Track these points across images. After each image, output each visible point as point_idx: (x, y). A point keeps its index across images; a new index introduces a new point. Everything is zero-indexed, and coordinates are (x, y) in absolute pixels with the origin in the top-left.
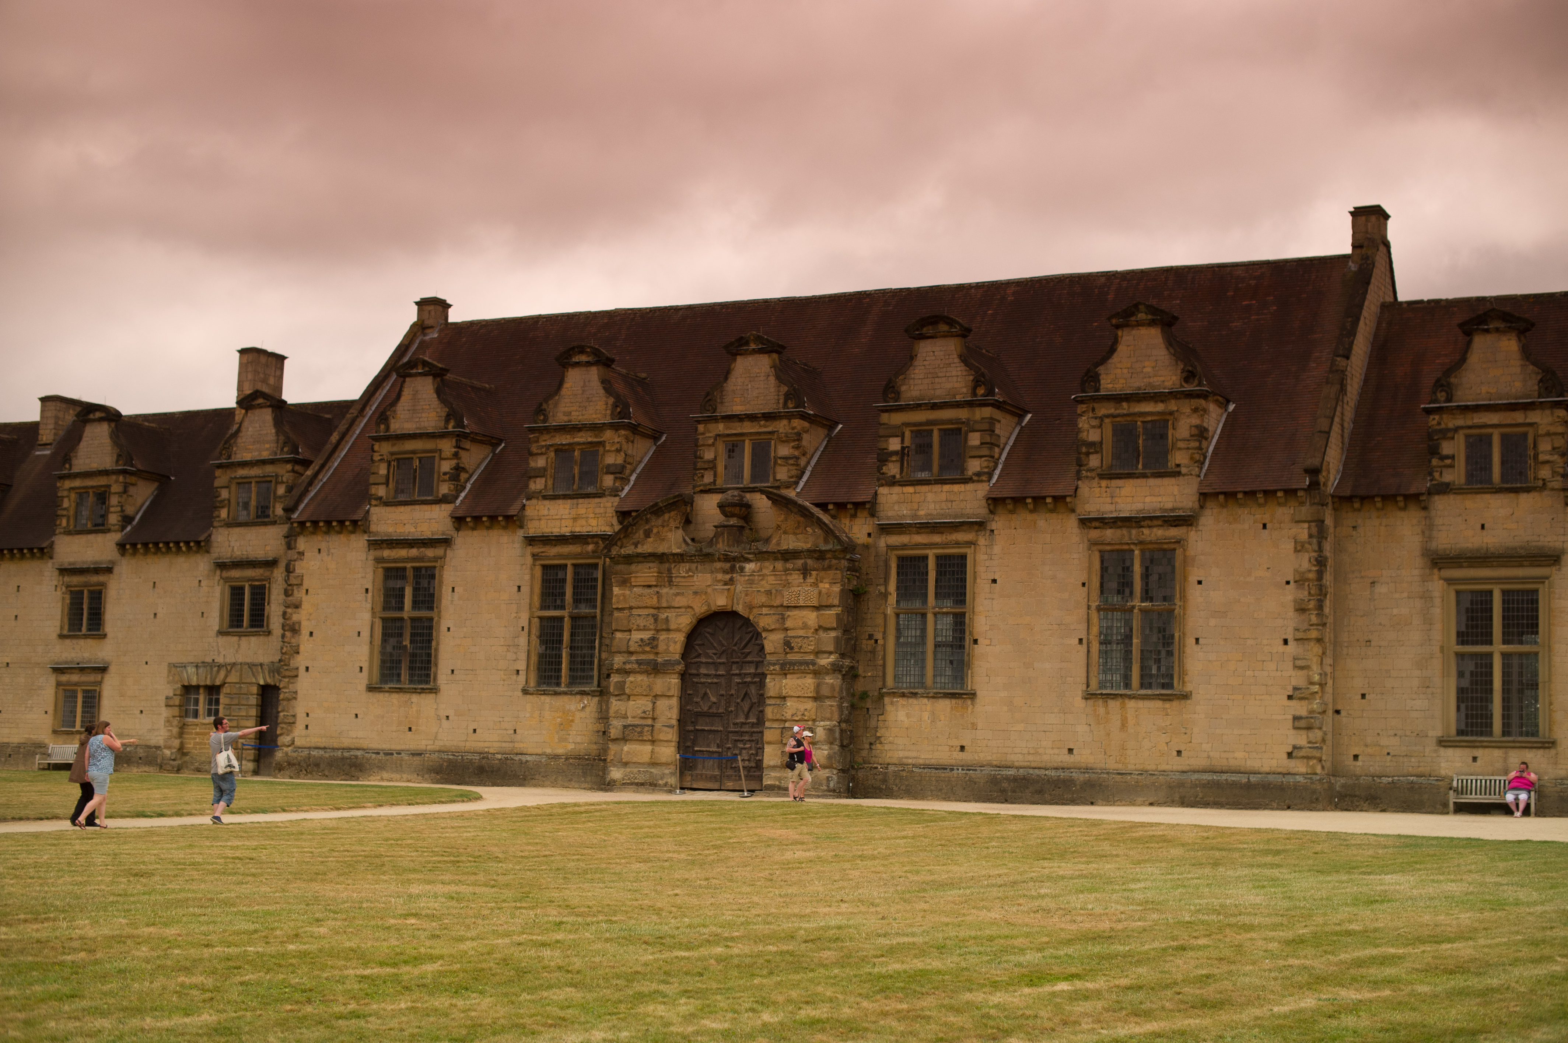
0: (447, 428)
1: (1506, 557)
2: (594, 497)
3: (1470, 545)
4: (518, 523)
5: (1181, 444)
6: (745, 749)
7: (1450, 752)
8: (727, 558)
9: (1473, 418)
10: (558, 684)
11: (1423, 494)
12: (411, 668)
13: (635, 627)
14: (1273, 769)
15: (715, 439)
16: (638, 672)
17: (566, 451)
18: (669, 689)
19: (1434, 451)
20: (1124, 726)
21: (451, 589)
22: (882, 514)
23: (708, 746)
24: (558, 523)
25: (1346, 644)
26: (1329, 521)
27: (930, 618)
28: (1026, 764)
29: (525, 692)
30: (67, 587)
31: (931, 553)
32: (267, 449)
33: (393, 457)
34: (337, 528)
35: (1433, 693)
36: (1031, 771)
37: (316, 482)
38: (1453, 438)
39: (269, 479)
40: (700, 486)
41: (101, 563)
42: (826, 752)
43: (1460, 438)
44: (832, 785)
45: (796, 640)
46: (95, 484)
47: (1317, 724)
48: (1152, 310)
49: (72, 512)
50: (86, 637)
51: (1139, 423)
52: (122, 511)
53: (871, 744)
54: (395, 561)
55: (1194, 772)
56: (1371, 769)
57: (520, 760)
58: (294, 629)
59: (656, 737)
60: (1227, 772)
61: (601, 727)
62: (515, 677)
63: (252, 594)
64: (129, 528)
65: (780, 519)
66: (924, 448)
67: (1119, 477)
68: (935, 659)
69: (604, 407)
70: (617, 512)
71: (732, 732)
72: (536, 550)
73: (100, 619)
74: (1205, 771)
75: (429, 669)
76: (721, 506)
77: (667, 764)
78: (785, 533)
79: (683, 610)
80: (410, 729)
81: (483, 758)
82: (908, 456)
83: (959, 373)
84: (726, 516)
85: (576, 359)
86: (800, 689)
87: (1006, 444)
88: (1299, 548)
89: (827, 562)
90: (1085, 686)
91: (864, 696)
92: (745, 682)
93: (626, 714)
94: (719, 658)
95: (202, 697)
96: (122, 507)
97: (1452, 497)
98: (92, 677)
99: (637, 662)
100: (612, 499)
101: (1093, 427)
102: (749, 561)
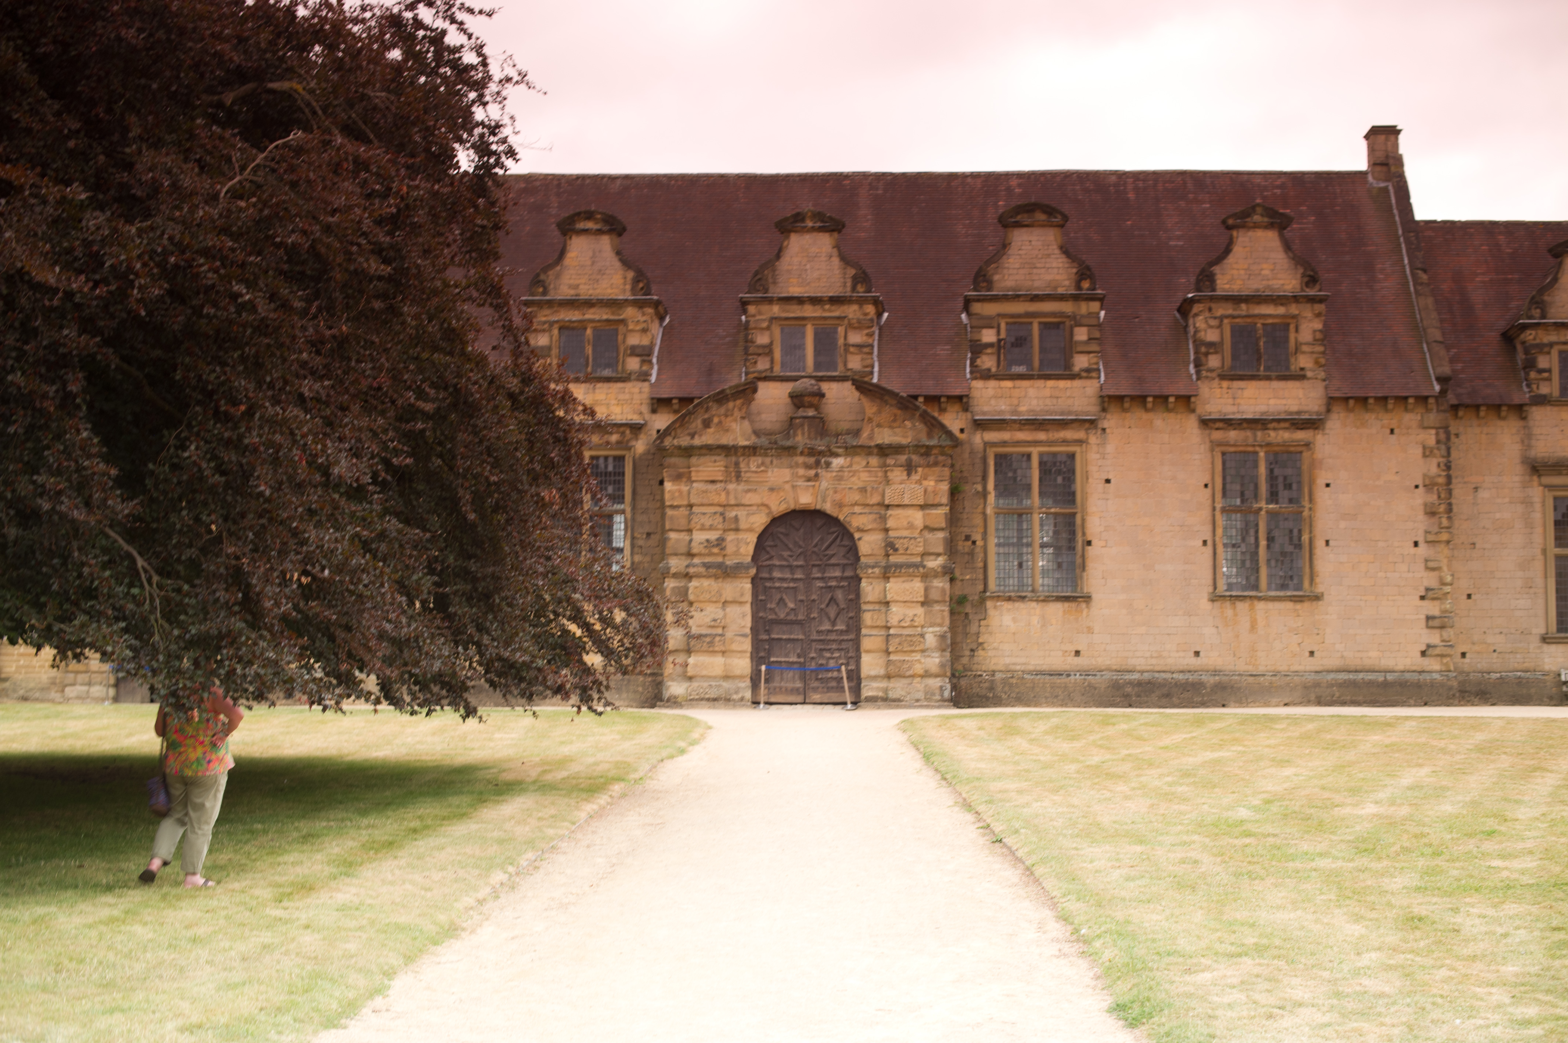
2: (615, 382)
3: (1566, 454)
5: (1303, 348)
6: (833, 658)
7: (1553, 648)
8: (810, 453)
9: (1566, 335)
11: (1524, 405)
13: (698, 527)
14: (1407, 668)
15: (770, 323)
16: (704, 576)
17: (573, 329)
18: (742, 595)
19: (1530, 364)
20: (1253, 627)
22: (976, 409)
23: (787, 656)
27: (1036, 518)
28: (1149, 668)
31: (1035, 451)
35: (1535, 593)
36: (1157, 675)
38: (1548, 353)
40: (756, 373)
42: (937, 660)
43: (1555, 352)
44: (945, 694)
45: (900, 541)
47: (1449, 623)
48: (1270, 212)
51: (1259, 325)
53: (972, 650)
55: (1329, 671)
56: (1480, 665)
59: (727, 648)
60: (1362, 672)
65: (871, 411)
66: (1021, 342)
67: (1241, 378)
68: (1043, 561)
69: (622, 281)
70: (649, 398)
71: (815, 640)
74: (1338, 671)
76: (793, 396)
77: (741, 677)
78: (879, 425)
79: (755, 508)
82: (1005, 348)
83: (1061, 265)
84: (797, 406)
85: (581, 225)
86: (906, 593)
88: (1427, 454)
89: (932, 459)
90: (1212, 588)
91: (963, 600)
92: (830, 587)
93: (688, 623)
94: (796, 560)
97: (1549, 408)
99: (704, 565)
100: (640, 384)
101: (1211, 327)
102: (837, 455)
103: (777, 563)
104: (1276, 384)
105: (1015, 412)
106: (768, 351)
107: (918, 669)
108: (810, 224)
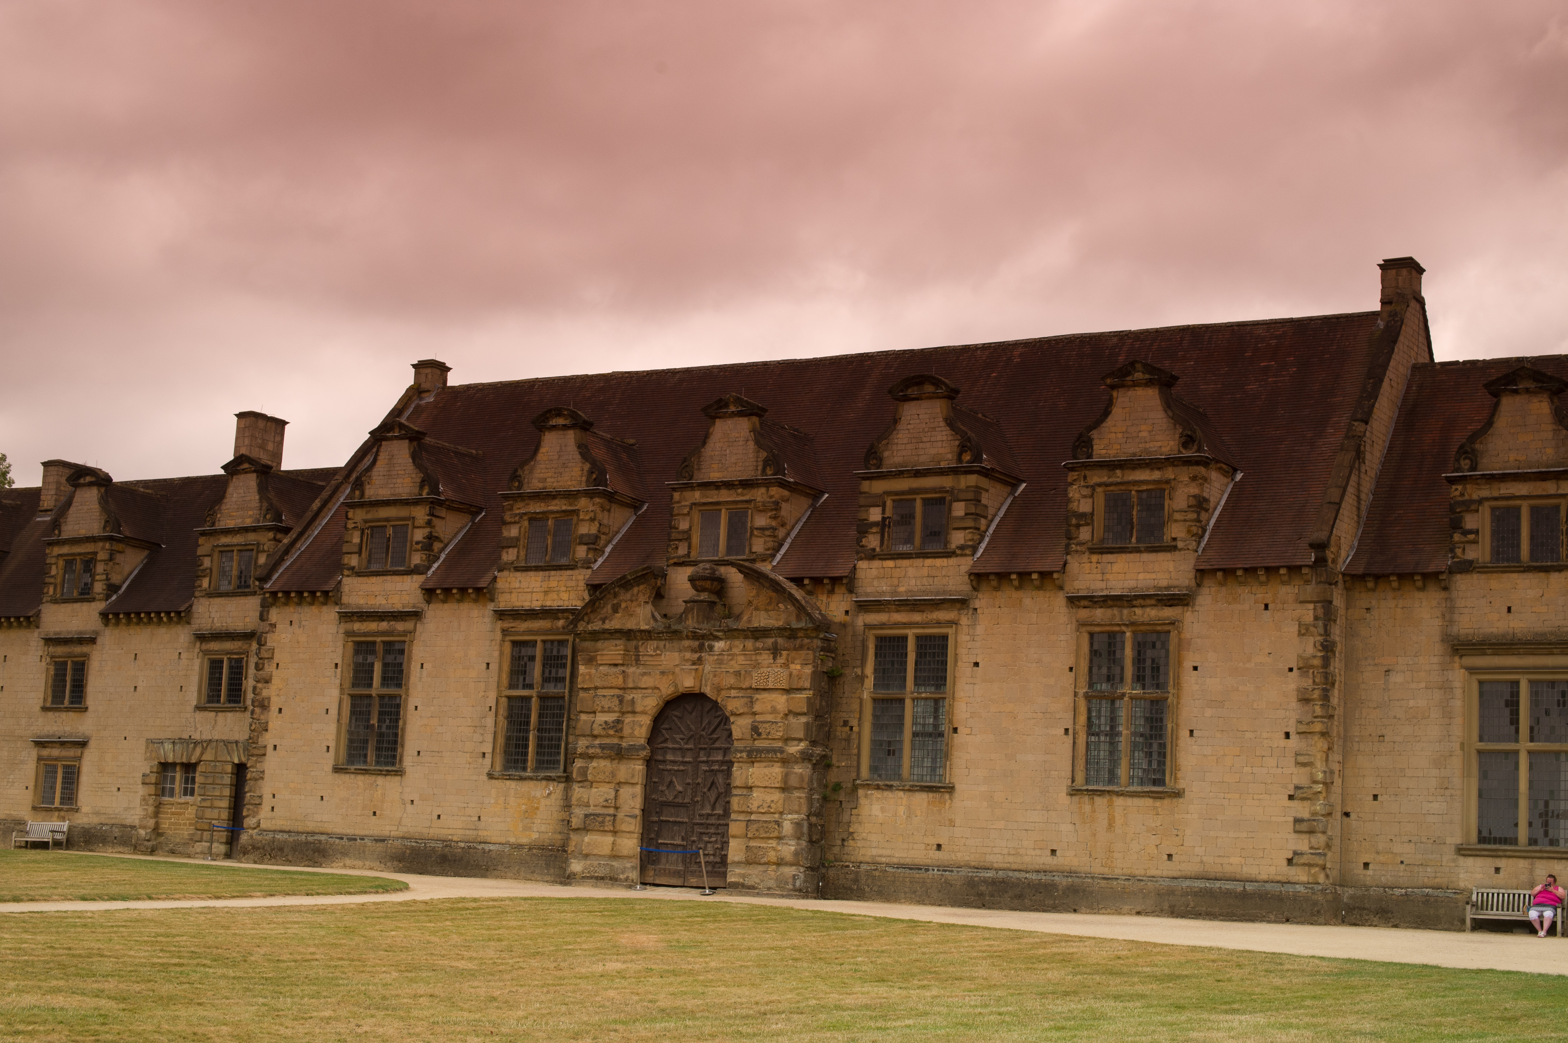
0: (421, 495)
1: (1533, 644)
2: (566, 569)
3: (1494, 630)
4: (488, 595)
5: (1177, 516)
6: (710, 842)
7: (1470, 861)
8: (695, 636)
9: (1499, 489)
10: (524, 769)
11: (1443, 572)
12: (378, 749)
14: (1271, 877)
15: (691, 508)
16: (602, 757)
17: (540, 520)
18: (633, 776)
19: (1456, 525)
20: (1111, 826)
21: (420, 666)
22: (860, 590)
23: (673, 838)
24: (529, 596)
25: (1357, 739)
26: (1338, 601)
27: (908, 703)
28: (1006, 866)
29: (491, 776)
30: (52, 657)
32: (250, 516)
33: (367, 525)
34: (309, 599)
35: (1451, 796)
36: (1011, 874)
37: (293, 550)
38: (1477, 511)
39: (250, 547)
40: (674, 558)
41: (85, 633)
42: (793, 848)
43: (1485, 511)
44: (798, 884)
45: (764, 725)
46: (83, 551)
47: (1320, 827)
48: (1149, 368)
49: (59, 580)
50: (67, 710)
51: (1133, 492)
52: (108, 579)
53: (843, 840)
54: (365, 634)
55: (1186, 878)
56: (1383, 879)
57: (483, 849)
58: (264, 705)
59: (618, 828)
60: (1221, 880)
61: (565, 815)
62: (481, 760)
63: (231, 667)
64: (114, 597)
65: (753, 594)
66: (907, 519)
67: (1111, 551)
68: (913, 748)
69: (580, 473)
70: (587, 585)
71: (698, 824)
72: (507, 625)
73: (82, 691)
74: (1197, 878)
75: (395, 750)
76: (692, 580)
77: (628, 857)
78: (757, 609)
79: (650, 691)
80: (375, 813)
81: (446, 846)
82: (889, 527)
83: (945, 438)
84: (697, 590)
85: (553, 422)
86: (767, 778)
87: (995, 516)
88: (1303, 632)
89: (798, 641)
90: (1070, 780)
91: (837, 787)
92: (712, 771)
93: (588, 802)
94: (686, 743)
95: (178, 775)
96: (107, 574)
97: (1475, 576)
98: (72, 752)
99: (601, 746)
100: (584, 572)
101: (1084, 497)
102: (721, 639)
103: (670, 745)
104: (1146, 557)
105: (894, 592)
106: (687, 536)
107: (772, 856)
108: (732, 409)
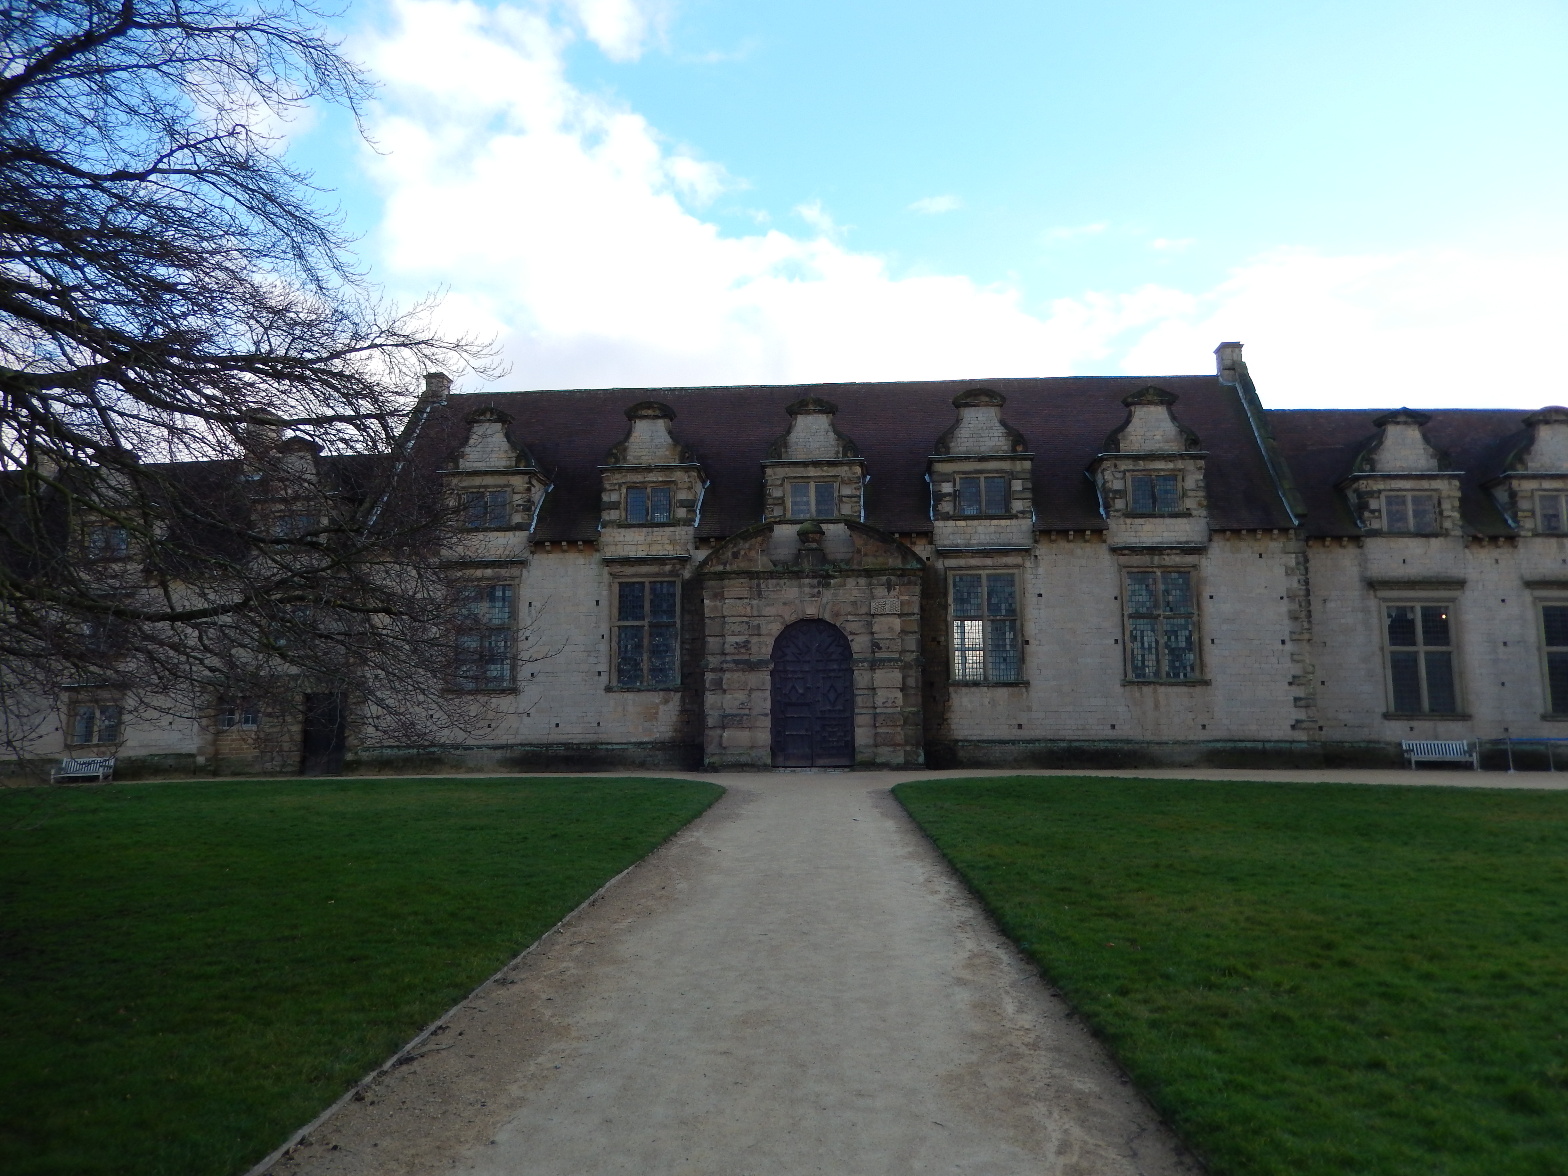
0: (517, 468)
2: (668, 527)
3: (1395, 574)
4: (595, 547)
5: (1189, 494)
6: (835, 732)
7: (1393, 723)
8: (813, 576)
9: (1394, 484)
10: (641, 683)
11: (1360, 536)
13: (730, 633)
14: (1281, 739)
15: (783, 481)
16: (734, 670)
17: (638, 488)
18: (764, 684)
19: (1362, 507)
21: (528, 604)
22: (939, 543)
23: (798, 731)
24: (634, 548)
28: (1076, 738)
29: (608, 689)
31: (984, 574)
35: (1376, 681)
36: (1082, 744)
38: (1378, 498)
40: (772, 518)
42: (913, 732)
43: (1382, 498)
45: (883, 642)
47: (1314, 703)
51: (1154, 477)
53: (939, 725)
54: (470, 580)
55: (1218, 741)
56: (1334, 737)
57: (606, 749)
59: (753, 725)
60: (1245, 742)
61: (689, 718)
62: (597, 678)
65: (859, 545)
66: (973, 492)
67: (1141, 516)
68: (991, 656)
69: (672, 453)
70: (693, 538)
71: (820, 718)
72: (614, 570)
74: (1226, 741)
76: (799, 534)
77: (761, 747)
78: (866, 555)
79: (772, 618)
80: (489, 726)
81: (569, 749)
82: (959, 497)
83: (1000, 435)
84: (804, 542)
85: (644, 412)
86: (888, 681)
88: (1289, 572)
89: (908, 579)
90: (1122, 676)
91: (930, 686)
92: (830, 677)
93: (723, 706)
94: (803, 657)
95: (239, 707)
97: (1379, 539)
98: (111, 694)
99: (734, 661)
100: (686, 528)
101: (1117, 479)
102: (834, 577)
103: (790, 659)
104: (1168, 521)
105: (969, 545)
106: (781, 501)
107: (899, 739)
108: (812, 409)
